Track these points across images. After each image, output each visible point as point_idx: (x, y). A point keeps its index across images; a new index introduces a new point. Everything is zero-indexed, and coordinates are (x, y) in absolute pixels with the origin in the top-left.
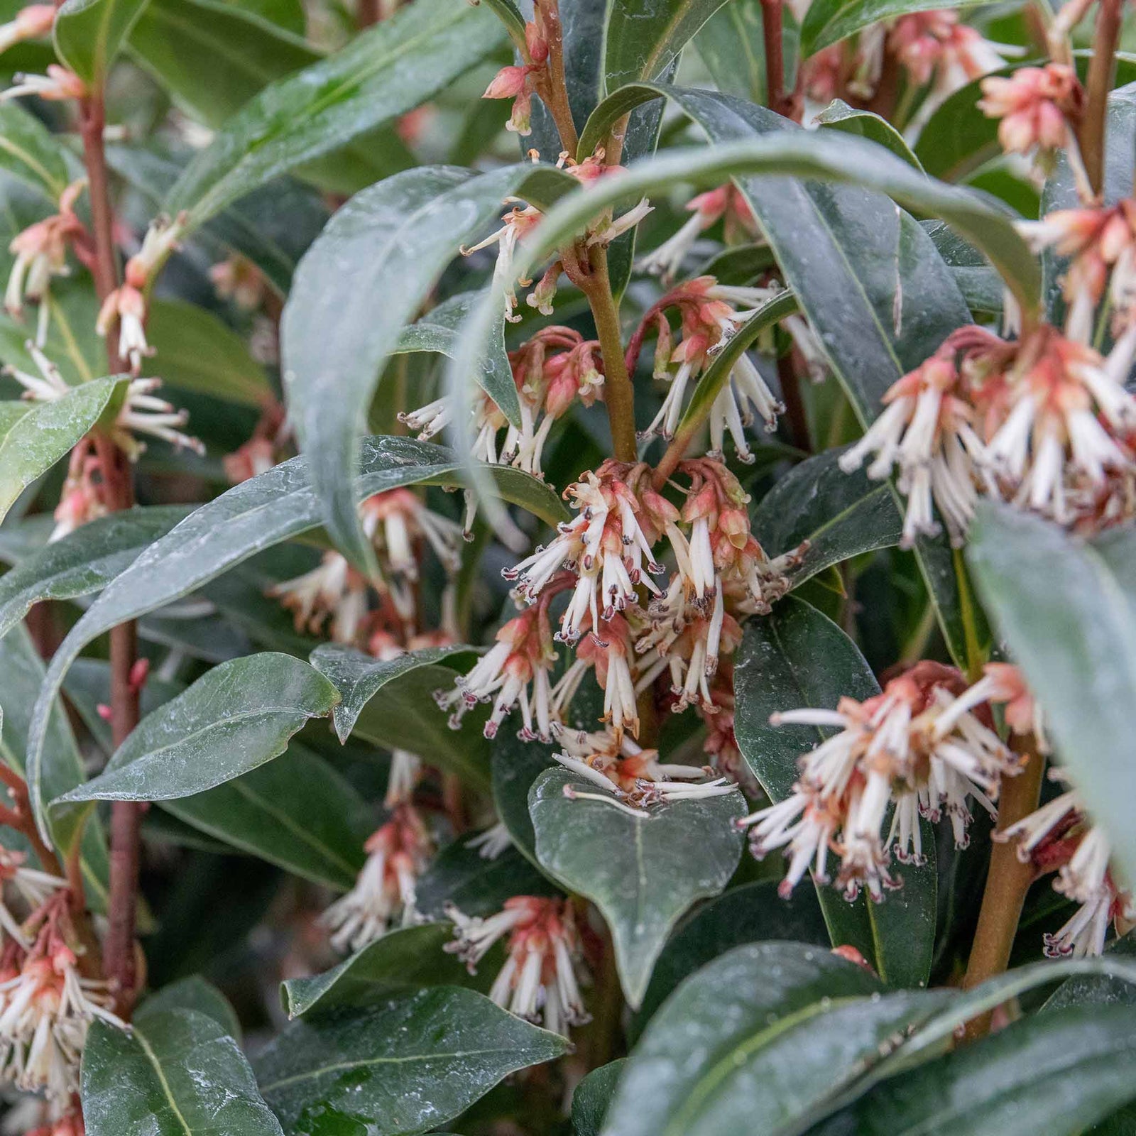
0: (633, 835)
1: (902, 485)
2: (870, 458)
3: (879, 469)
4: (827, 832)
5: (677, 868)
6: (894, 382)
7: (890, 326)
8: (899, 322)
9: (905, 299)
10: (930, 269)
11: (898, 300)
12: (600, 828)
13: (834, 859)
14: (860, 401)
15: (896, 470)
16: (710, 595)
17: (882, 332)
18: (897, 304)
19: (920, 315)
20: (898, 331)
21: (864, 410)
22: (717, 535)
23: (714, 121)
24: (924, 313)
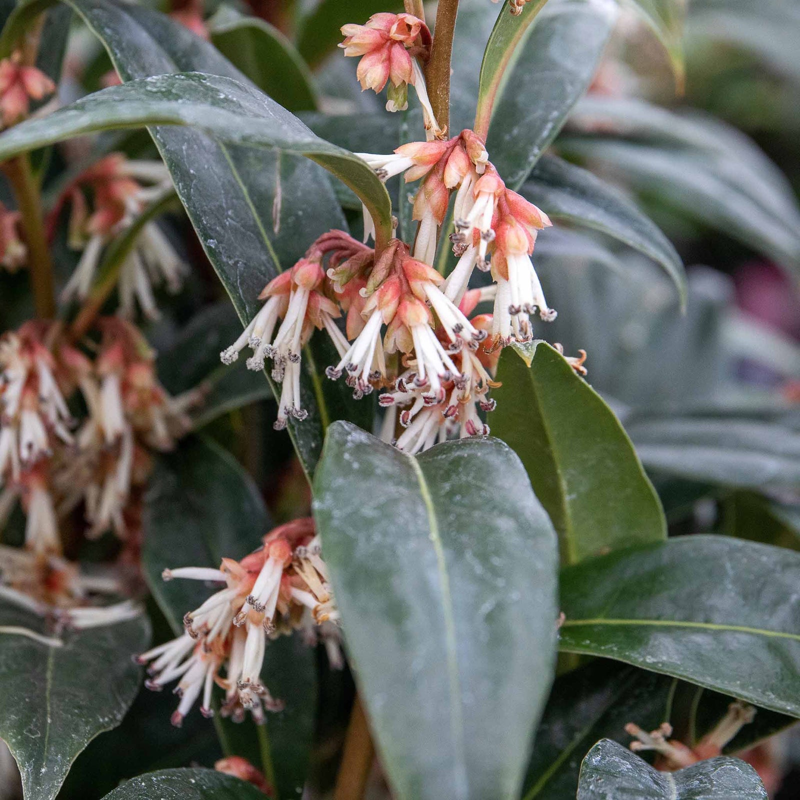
0: (44, 670)
1: (276, 375)
2: (247, 352)
3: (255, 363)
4: (212, 668)
5: (79, 707)
6: (270, 280)
7: (269, 225)
8: (278, 221)
9: (284, 200)
10: (307, 171)
11: (278, 201)
12: (14, 666)
13: (219, 693)
14: (239, 300)
15: (269, 363)
16: (119, 439)
17: (263, 231)
18: (277, 206)
19: (297, 216)
20: (276, 229)
21: (242, 307)
22: (125, 388)
23: (117, 37)
24: (300, 213)
